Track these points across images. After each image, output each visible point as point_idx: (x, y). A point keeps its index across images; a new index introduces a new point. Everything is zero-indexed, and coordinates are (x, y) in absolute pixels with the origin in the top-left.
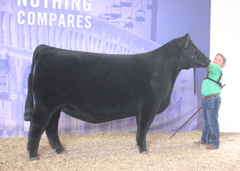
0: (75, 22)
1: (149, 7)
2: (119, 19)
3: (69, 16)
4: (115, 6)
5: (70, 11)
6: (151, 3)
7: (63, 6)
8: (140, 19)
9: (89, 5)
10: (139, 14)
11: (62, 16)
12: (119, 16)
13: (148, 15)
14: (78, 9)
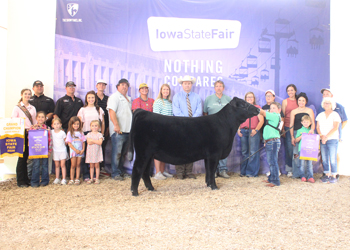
0: (209, 83)
1: (272, 67)
2: (246, 79)
3: (205, 78)
4: (242, 68)
5: (205, 74)
6: (274, 64)
7: (200, 70)
8: (265, 78)
9: (221, 68)
10: (264, 73)
11: (199, 78)
12: (247, 76)
13: (272, 74)
14: (212, 71)
